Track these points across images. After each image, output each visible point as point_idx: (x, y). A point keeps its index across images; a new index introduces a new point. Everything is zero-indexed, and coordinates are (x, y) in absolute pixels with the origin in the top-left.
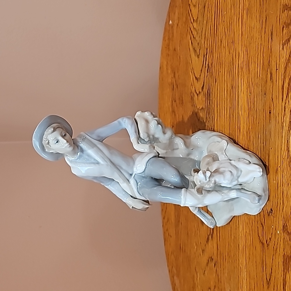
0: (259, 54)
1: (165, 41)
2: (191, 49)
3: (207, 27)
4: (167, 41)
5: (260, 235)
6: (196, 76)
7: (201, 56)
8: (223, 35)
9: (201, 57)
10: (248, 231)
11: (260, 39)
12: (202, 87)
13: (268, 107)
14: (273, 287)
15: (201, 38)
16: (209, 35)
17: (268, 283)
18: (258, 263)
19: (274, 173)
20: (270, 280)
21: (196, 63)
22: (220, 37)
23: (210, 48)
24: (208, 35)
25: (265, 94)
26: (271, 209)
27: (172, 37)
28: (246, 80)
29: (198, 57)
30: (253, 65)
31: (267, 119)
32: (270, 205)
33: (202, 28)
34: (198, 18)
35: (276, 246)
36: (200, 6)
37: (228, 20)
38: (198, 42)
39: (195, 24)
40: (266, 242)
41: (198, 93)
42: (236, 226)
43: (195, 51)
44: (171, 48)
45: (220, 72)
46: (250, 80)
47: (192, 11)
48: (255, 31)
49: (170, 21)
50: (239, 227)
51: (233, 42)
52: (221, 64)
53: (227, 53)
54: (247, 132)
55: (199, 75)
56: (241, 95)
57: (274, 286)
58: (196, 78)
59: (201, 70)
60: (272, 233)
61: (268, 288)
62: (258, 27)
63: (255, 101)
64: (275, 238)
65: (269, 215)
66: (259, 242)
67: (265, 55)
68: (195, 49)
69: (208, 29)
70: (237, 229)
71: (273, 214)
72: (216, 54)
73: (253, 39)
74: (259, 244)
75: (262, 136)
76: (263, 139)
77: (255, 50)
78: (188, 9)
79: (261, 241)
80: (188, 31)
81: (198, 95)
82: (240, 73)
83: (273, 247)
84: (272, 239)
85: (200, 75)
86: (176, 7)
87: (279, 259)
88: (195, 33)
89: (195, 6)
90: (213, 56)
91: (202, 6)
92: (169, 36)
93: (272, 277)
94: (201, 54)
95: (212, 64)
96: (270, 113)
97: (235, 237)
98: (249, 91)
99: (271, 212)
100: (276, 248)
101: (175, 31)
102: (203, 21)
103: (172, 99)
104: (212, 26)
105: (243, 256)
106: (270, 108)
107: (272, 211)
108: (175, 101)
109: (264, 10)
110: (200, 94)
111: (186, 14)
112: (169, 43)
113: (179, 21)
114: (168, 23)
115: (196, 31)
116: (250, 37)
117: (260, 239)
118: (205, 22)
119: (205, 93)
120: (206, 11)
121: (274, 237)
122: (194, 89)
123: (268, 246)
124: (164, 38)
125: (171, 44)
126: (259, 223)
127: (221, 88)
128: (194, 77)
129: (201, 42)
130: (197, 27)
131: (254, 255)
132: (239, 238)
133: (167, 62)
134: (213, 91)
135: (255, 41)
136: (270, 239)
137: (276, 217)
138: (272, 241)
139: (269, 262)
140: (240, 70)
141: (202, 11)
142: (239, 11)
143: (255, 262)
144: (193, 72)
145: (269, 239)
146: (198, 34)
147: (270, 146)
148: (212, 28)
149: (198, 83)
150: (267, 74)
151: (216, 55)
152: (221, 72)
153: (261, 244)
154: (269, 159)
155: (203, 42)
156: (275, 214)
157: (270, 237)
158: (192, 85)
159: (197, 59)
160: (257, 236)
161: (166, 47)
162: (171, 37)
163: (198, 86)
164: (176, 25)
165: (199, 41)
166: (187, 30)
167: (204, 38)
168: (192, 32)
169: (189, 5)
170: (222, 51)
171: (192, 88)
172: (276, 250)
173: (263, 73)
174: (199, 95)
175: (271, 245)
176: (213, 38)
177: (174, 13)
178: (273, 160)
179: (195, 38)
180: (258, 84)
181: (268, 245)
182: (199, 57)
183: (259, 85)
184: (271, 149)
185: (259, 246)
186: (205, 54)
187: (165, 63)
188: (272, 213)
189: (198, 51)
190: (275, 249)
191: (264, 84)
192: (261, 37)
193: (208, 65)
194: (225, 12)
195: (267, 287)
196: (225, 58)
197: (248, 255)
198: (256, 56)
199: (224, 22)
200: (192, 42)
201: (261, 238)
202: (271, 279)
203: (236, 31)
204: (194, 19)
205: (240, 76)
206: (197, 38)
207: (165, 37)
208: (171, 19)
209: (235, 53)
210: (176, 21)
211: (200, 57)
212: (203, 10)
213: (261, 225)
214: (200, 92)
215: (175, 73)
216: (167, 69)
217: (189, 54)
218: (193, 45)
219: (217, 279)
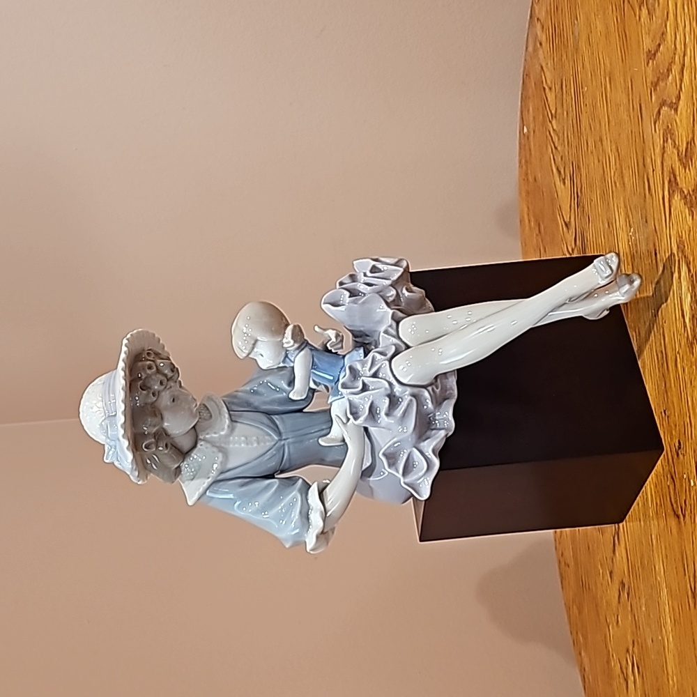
1: (522, 167)
2: (555, 170)
3: (569, 122)
4: (524, 167)
5: (673, 503)
6: (565, 220)
7: (568, 180)
9: (568, 182)
12: (575, 239)
15: (564, 146)
21: (563, 194)
24: (571, 138)
26: (679, 442)
27: (530, 156)
29: (564, 182)
32: (677, 434)
33: (563, 127)
34: (556, 109)
38: (561, 155)
39: (554, 123)
40: (681, 513)
41: (571, 252)
43: (559, 172)
47: (549, 99)
49: (525, 128)
52: (591, 187)
53: (596, 161)
58: (566, 225)
59: (570, 206)
60: (686, 490)
64: (690, 497)
65: (678, 455)
67: (639, 150)
68: (559, 169)
69: (570, 126)
71: (682, 449)
72: (584, 168)
78: (543, 99)
79: (675, 513)
82: (615, 194)
83: (691, 517)
85: (570, 217)
86: (529, 98)
88: (555, 139)
89: (550, 89)
90: (581, 175)
92: (526, 157)
94: (567, 176)
95: (581, 191)
96: (656, 254)
99: (680, 446)
101: (532, 143)
102: (563, 114)
105: (658, 556)
106: (654, 245)
107: (681, 444)
111: (543, 108)
112: (527, 170)
113: (535, 123)
114: (522, 133)
115: (557, 135)
117: (674, 511)
118: (565, 113)
119: (578, 249)
120: (564, 93)
121: (689, 495)
123: (684, 520)
125: (529, 171)
126: (668, 477)
128: (563, 223)
129: (565, 153)
130: (557, 126)
131: (671, 546)
136: (685, 502)
138: (687, 505)
139: (689, 550)
140: (614, 188)
141: (559, 95)
143: (674, 560)
144: (561, 214)
145: (683, 503)
146: (559, 139)
149: (569, 232)
150: (644, 183)
151: (584, 171)
152: (593, 200)
153: (677, 520)
155: (567, 154)
157: (685, 498)
158: (563, 238)
159: (564, 187)
160: (670, 504)
162: (528, 156)
163: (570, 238)
164: (532, 132)
165: (562, 151)
166: (546, 138)
167: (567, 144)
168: (552, 139)
169: (544, 88)
170: (590, 160)
173: (640, 183)
175: (687, 513)
176: (577, 140)
177: (528, 111)
179: (557, 148)
181: (684, 517)
185: (674, 524)
186: (572, 173)
187: (526, 210)
189: (562, 171)
191: (643, 203)
193: (577, 194)
195: (693, 605)
200: (555, 157)
201: (674, 506)
204: (552, 112)
206: (559, 148)
207: (521, 160)
208: (525, 123)
209: (604, 160)
210: (531, 126)
211: (566, 182)
212: (561, 93)
213: (672, 480)
214: (573, 250)
215: (539, 224)
217: (553, 181)
218: (556, 162)
219: (634, 626)
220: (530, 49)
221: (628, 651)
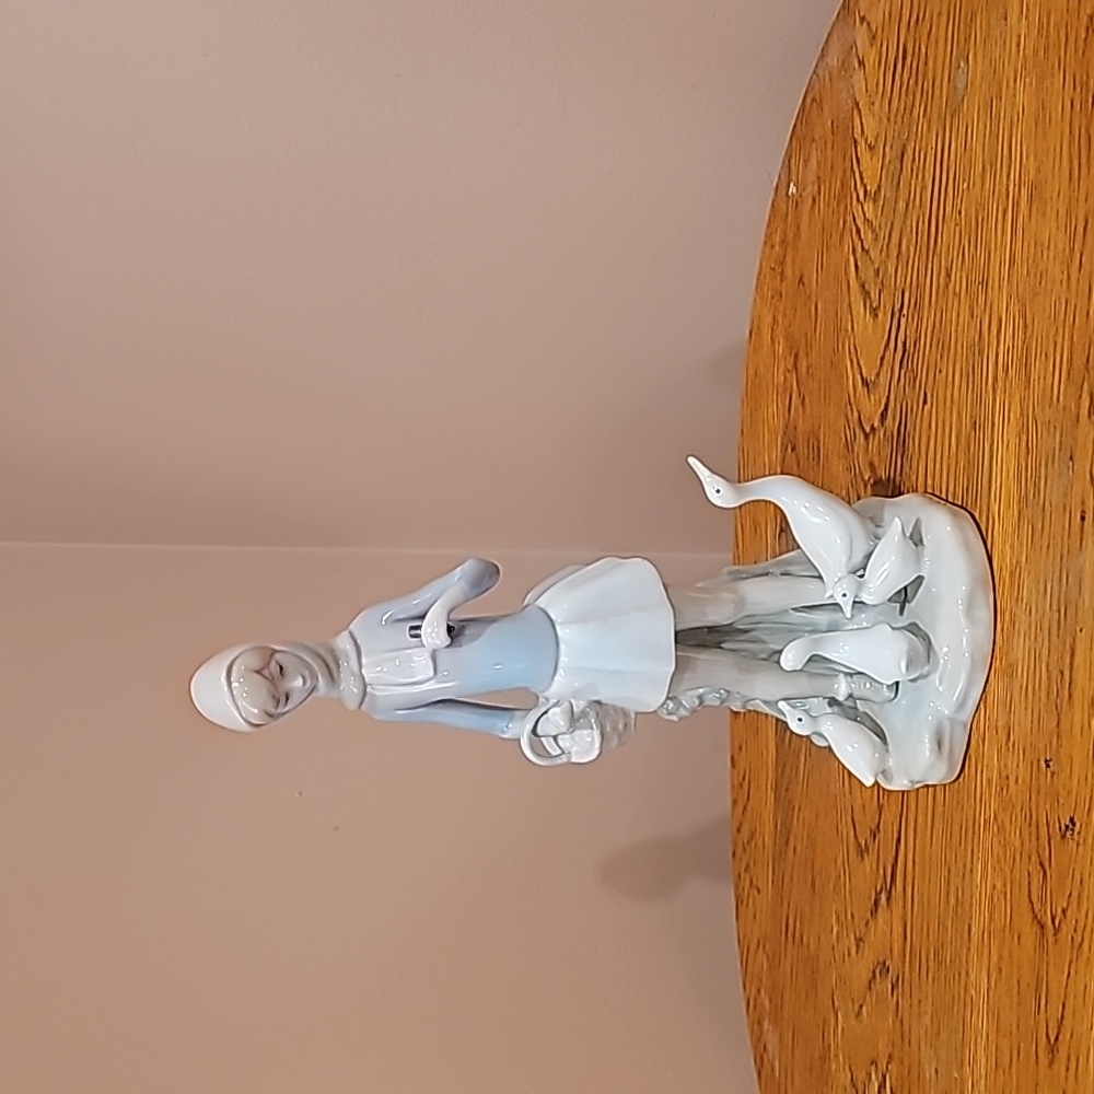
0: (1061, 331)
1: (772, 247)
2: (854, 285)
3: (909, 222)
4: (777, 248)
5: (1035, 900)
6: (864, 375)
7: (885, 314)
8: (955, 254)
9: (884, 317)
10: (999, 886)
11: (1065, 283)
12: (882, 414)
13: (1079, 499)
14: (1064, 1062)
15: (888, 256)
16: (912, 249)
17: (1053, 1049)
18: (1023, 984)
19: (1086, 707)
20: (1057, 1039)
21: (867, 331)
22: (946, 262)
23: (914, 290)
24: (908, 249)
25: (1071, 458)
26: (1072, 820)
27: (795, 236)
28: (1016, 408)
29: (874, 312)
30: (1040, 363)
31: (1073, 536)
32: (1070, 806)
33: (892, 224)
34: (879, 187)
35: (1079, 933)
36: (887, 149)
37: (974, 209)
38: (876, 266)
39: (869, 207)
40: (1050, 922)
41: (868, 429)
42: (965, 866)
43: (866, 294)
44: (789, 272)
45: (940, 371)
46: (1028, 408)
47: (863, 164)
48: (1051, 257)
49: (792, 185)
50: (974, 871)
51: (985, 283)
52: (943, 346)
53: (964, 314)
54: (1011, 572)
55: (875, 372)
56: (1000, 452)
57: (1069, 1059)
58: (865, 383)
59: (882, 359)
60: (1070, 895)
61: (1051, 1063)
62: (1060, 247)
63: (1040, 478)
64: (1079, 909)
65: (1063, 837)
66: (1030, 920)
67: (1078, 338)
68: (867, 287)
69: (909, 229)
70: (967, 875)
71: (1076, 833)
72: (929, 312)
73: (1043, 283)
74: (1032, 927)
75: (1056, 589)
76: (1059, 600)
77: (1050, 317)
78: (848, 157)
79: (1036, 917)
80: (848, 225)
81: (867, 436)
82: (1000, 384)
83: (1073, 938)
84: (1069, 912)
85: (878, 375)
86: (813, 140)
87: (1085, 975)
88: (868, 236)
89: (871, 148)
90: (920, 319)
91: (894, 152)
92: (785, 234)
93: (1063, 1029)
94: (885, 307)
95: (915, 343)
96: (1083, 518)
97: (960, 899)
98: (1024, 444)
99: (1071, 826)
100: (1080, 939)
101: (805, 221)
102: (896, 202)
103: (782, 439)
104: (923, 222)
105: (980, 961)
106: (1083, 503)
107: (1074, 824)
108: (793, 449)
109: (1082, 196)
110: (874, 434)
111: (845, 171)
112: (785, 256)
113: (819, 187)
114: (784, 192)
115: (873, 231)
116: (1035, 274)
117: (1033, 912)
118: (901, 204)
119: (889, 433)
120: (907, 169)
121: (1075, 905)
122: (856, 414)
123: (1055, 935)
124: (769, 236)
125: (789, 260)
126: (1033, 859)
127: (940, 423)
128: (859, 377)
129: (886, 268)
130: (876, 216)
131: (1015, 959)
132: (971, 905)
133: (774, 318)
134: (915, 429)
135: (1049, 288)
136: (1064, 911)
137: (1084, 844)
138: (1069, 918)
139: (1057, 981)
140: (1001, 374)
141: (892, 168)
142: (1008, 186)
143: (1015, 981)
144: (855, 360)
145: (1059, 910)
146: (876, 239)
147: (1076, 623)
148: (923, 227)
149: (869, 397)
150: (1080, 396)
151: (928, 318)
152: (944, 371)
153: (1036, 928)
154: (1071, 664)
155: (891, 269)
156: (1083, 833)
157: (1065, 905)
158: (852, 401)
159: (872, 320)
160: (1027, 900)
161: (774, 269)
162: (791, 236)
163: (871, 408)
164: (810, 201)
165: (880, 262)
166: (845, 222)
167: (895, 254)
168: (858, 231)
169: (856, 141)
170: (950, 305)
171: (850, 413)
172: (1080, 946)
173: (1069, 392)
174: (871, 438)
175: (1066, 931)
176: (924, 259)
177: (806, 162)
178: (1085, 666)
179: (867, 252)
180: (1052, 426)
181: (1057, 931)
182: (876, 316)
183: (1055, 427)
184: (1081, 631)
185: (1029, 932)
186: (897, 307)
187: (769, 319)
188: (1073, 830)
189: (874, 294)
190: (1076, 945)
191: (1069, 427)
192: (1069, 279)
193: (905, 344)
194: (965, 185)
195: (1046, 1061)
196: (956, 331)
197: (995, 959)
198: (1052, 334)
199: (960, 213)
200: (859, 263)
201: (1037, 907)
202: (1061, 1038)
203: (996, 249)
204: (868, 188)
205: (999, 392)
206: (872, 254)
207: (771, 234)
208: (794, 178)
209: (987, 319)
210: (810, 188)
211: (880, 315)
212: (898, 166)
213: (1039, 867)
214: (873, 429)
215: (796, 355)
216: (772, 338)
217: (847, 300)
218: (861, 274)
219: (898, 1034)
220: (833, 60)
221: (874, 1062)
